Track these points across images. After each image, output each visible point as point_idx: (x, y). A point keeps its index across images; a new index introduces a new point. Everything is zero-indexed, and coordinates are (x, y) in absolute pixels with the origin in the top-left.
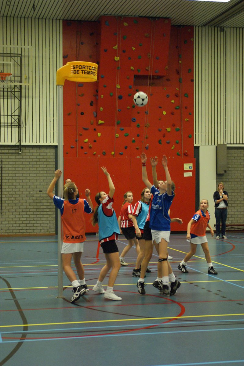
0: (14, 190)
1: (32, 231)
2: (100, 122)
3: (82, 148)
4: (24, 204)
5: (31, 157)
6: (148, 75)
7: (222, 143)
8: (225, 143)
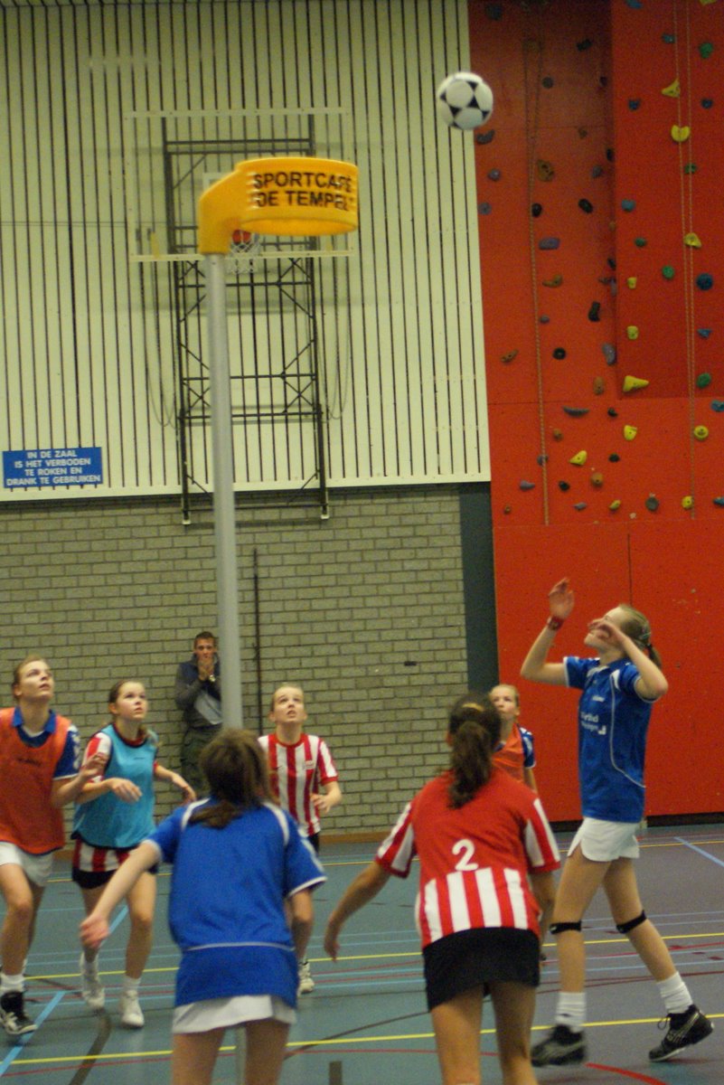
0: (306, 662)
2: (631, 382)
3: (564, 487)
4: (349, 718)
5: (367, 533)
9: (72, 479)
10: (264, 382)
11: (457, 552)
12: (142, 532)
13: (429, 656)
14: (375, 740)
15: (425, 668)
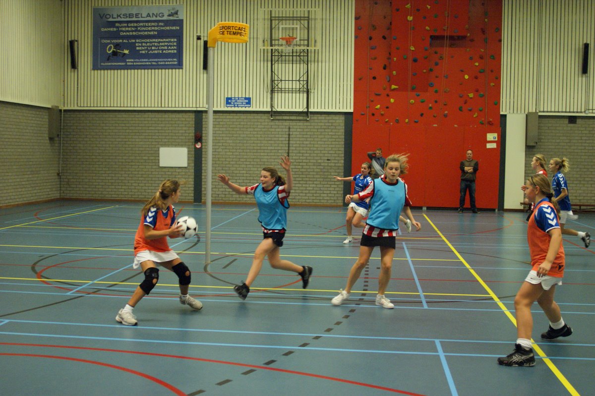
0: (301, 158)
1: (318, 201)
2: (393, 87)
3: (373, 115)
4: (311, 173)
5: (319, 124)
6: (444, 36)
7: (534, 111)
8: (537, 111)
9: (243, 105)
10: (294, 82)
11: (343, 131)
12: (260, 120)
13: (333, 158)
14: (318, 180)
15: (333, 161)
